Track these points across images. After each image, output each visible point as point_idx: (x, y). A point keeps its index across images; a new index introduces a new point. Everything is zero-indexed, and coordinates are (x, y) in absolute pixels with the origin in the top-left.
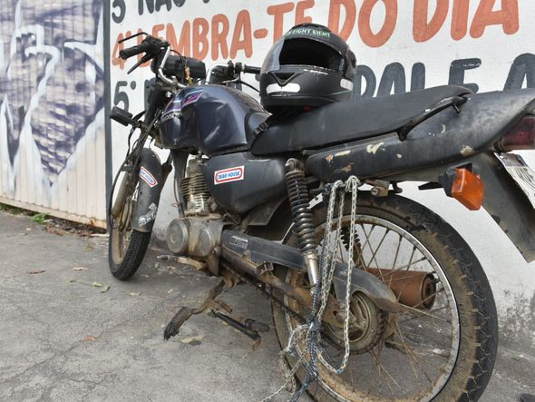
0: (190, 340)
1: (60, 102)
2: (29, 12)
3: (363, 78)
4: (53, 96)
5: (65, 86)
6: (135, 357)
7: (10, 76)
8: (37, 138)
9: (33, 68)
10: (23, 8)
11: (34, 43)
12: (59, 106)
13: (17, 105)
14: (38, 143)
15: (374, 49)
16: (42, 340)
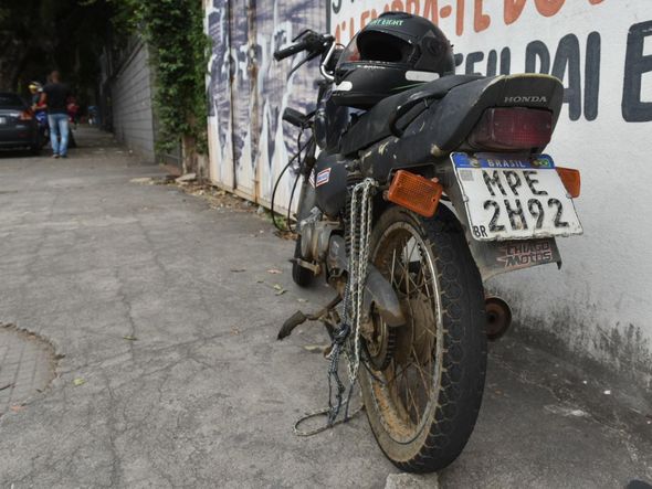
0: (313, 348)
1: (302, 101)
2: (283, 8)
3: (538, 58)
4: (298, 94)
5: (306, 83)
6: (255, 353)
7: (270, 76)
8: (286, 138)
9: (284, 67)
10: (279, 5)
11: (285, 41)
12: (301, 105)
13: (274, 106)
14: (286, 144)
15: (549, 18)
16: (198, 326)
